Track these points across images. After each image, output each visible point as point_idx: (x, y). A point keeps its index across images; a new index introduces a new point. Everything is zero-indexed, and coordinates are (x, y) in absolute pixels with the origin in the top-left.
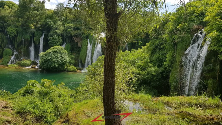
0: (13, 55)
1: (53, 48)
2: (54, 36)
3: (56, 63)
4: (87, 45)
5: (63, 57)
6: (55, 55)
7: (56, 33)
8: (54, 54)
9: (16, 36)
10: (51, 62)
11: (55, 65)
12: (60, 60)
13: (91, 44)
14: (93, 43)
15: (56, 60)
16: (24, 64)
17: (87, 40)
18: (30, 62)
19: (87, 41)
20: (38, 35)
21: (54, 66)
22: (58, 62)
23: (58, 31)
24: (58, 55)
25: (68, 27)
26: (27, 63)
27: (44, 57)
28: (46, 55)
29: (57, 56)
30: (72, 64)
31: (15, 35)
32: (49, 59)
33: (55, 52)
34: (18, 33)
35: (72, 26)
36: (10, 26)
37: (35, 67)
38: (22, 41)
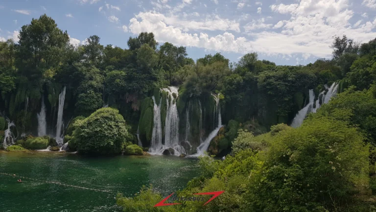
0: (7, 128)
1: (101, 112)
2: (88, 92)
3: (110, 139)
4: (152, 105)
5: (120, 128)
6: (107, 124)
7: (92, 86)
8: (105, 122)
9: (14, 92)
10: (101, 137)
11: (110, 143)
12: (116, 133)
13: (158, 105)
14: (162, 103)
15: (110, 133)
16: (35, 144)
17: (151, 98)
18: (47, 140)
19: (151, 100)
20: (55, 90)
21: (106, 144)
22: (113, 136)
23: (94, 83)
24: (112, 123)
25: (114, 76)
26: (42, 142)
27: (85, 128)
28: (89, 124)
29: (111, 126)
30: (130, 141)
31: (12, 90)
32: (96, 132)
33: (106, 118)
34: (17, 85)
35: (121, 73)
36: (4, 73)
37: (59, 150)
38: (25, 100)
